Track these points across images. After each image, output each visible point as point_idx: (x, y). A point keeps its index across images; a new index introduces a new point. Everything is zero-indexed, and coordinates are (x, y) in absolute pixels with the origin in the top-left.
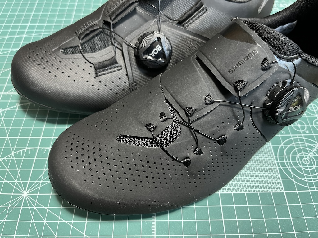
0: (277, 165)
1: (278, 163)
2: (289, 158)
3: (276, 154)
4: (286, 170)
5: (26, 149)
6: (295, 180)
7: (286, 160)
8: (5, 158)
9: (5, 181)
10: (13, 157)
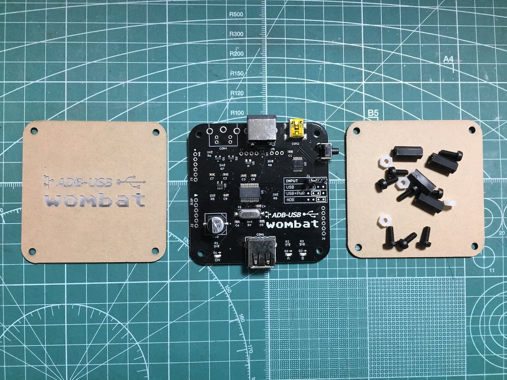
0: (466, 332)
1: (468, 328)
2: (487, 319)
3: (469, 313)
4: (478, 340)
5: (45, 308)
6: (486, 357)
7: (482, 324)
8: (12, 325)
9: (26, 365)
10: (26, 323)
